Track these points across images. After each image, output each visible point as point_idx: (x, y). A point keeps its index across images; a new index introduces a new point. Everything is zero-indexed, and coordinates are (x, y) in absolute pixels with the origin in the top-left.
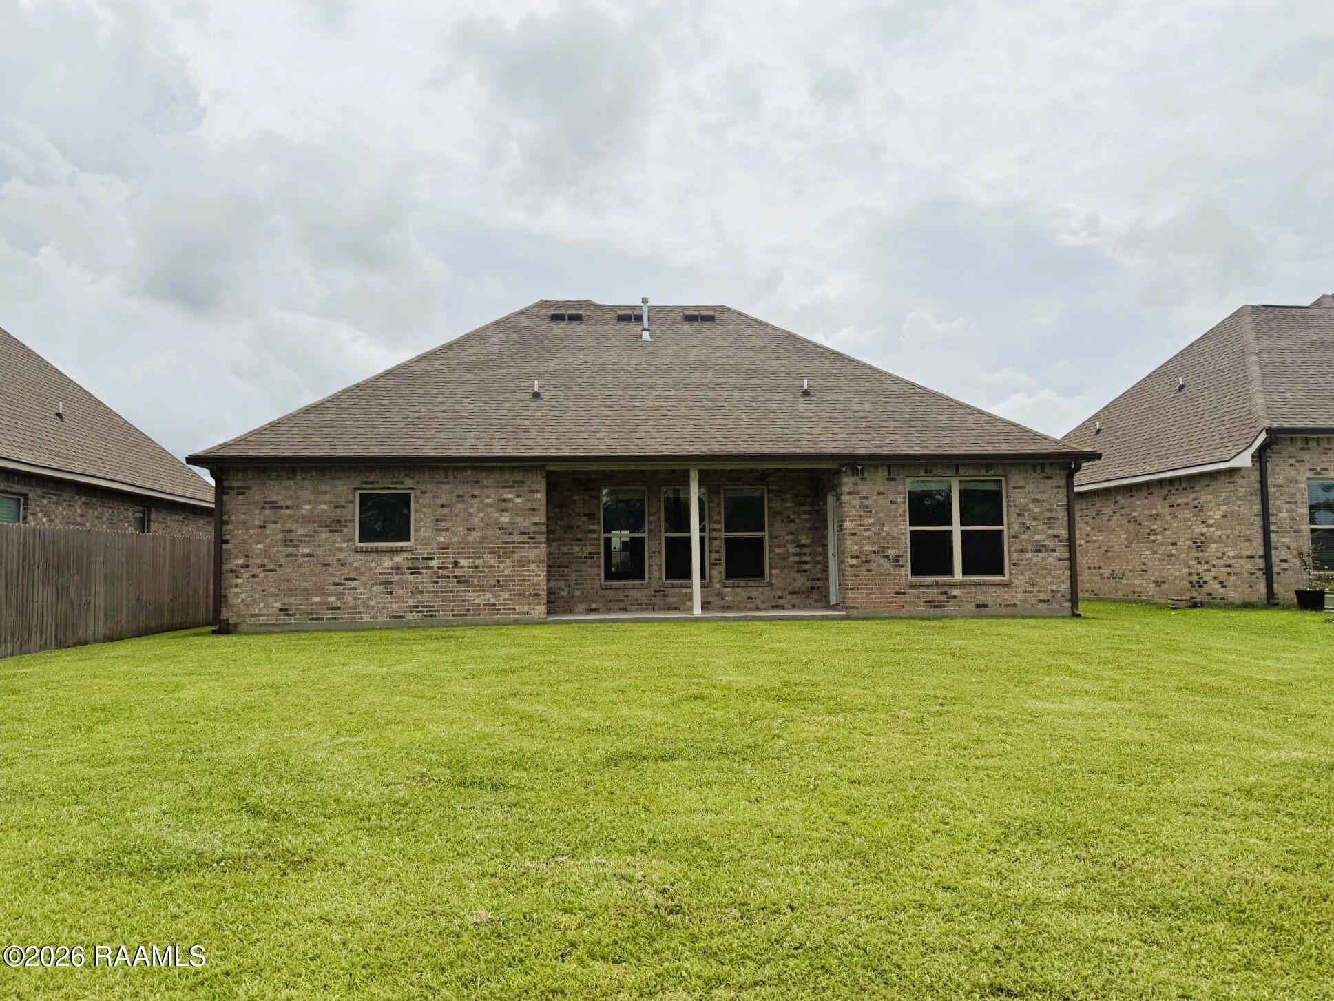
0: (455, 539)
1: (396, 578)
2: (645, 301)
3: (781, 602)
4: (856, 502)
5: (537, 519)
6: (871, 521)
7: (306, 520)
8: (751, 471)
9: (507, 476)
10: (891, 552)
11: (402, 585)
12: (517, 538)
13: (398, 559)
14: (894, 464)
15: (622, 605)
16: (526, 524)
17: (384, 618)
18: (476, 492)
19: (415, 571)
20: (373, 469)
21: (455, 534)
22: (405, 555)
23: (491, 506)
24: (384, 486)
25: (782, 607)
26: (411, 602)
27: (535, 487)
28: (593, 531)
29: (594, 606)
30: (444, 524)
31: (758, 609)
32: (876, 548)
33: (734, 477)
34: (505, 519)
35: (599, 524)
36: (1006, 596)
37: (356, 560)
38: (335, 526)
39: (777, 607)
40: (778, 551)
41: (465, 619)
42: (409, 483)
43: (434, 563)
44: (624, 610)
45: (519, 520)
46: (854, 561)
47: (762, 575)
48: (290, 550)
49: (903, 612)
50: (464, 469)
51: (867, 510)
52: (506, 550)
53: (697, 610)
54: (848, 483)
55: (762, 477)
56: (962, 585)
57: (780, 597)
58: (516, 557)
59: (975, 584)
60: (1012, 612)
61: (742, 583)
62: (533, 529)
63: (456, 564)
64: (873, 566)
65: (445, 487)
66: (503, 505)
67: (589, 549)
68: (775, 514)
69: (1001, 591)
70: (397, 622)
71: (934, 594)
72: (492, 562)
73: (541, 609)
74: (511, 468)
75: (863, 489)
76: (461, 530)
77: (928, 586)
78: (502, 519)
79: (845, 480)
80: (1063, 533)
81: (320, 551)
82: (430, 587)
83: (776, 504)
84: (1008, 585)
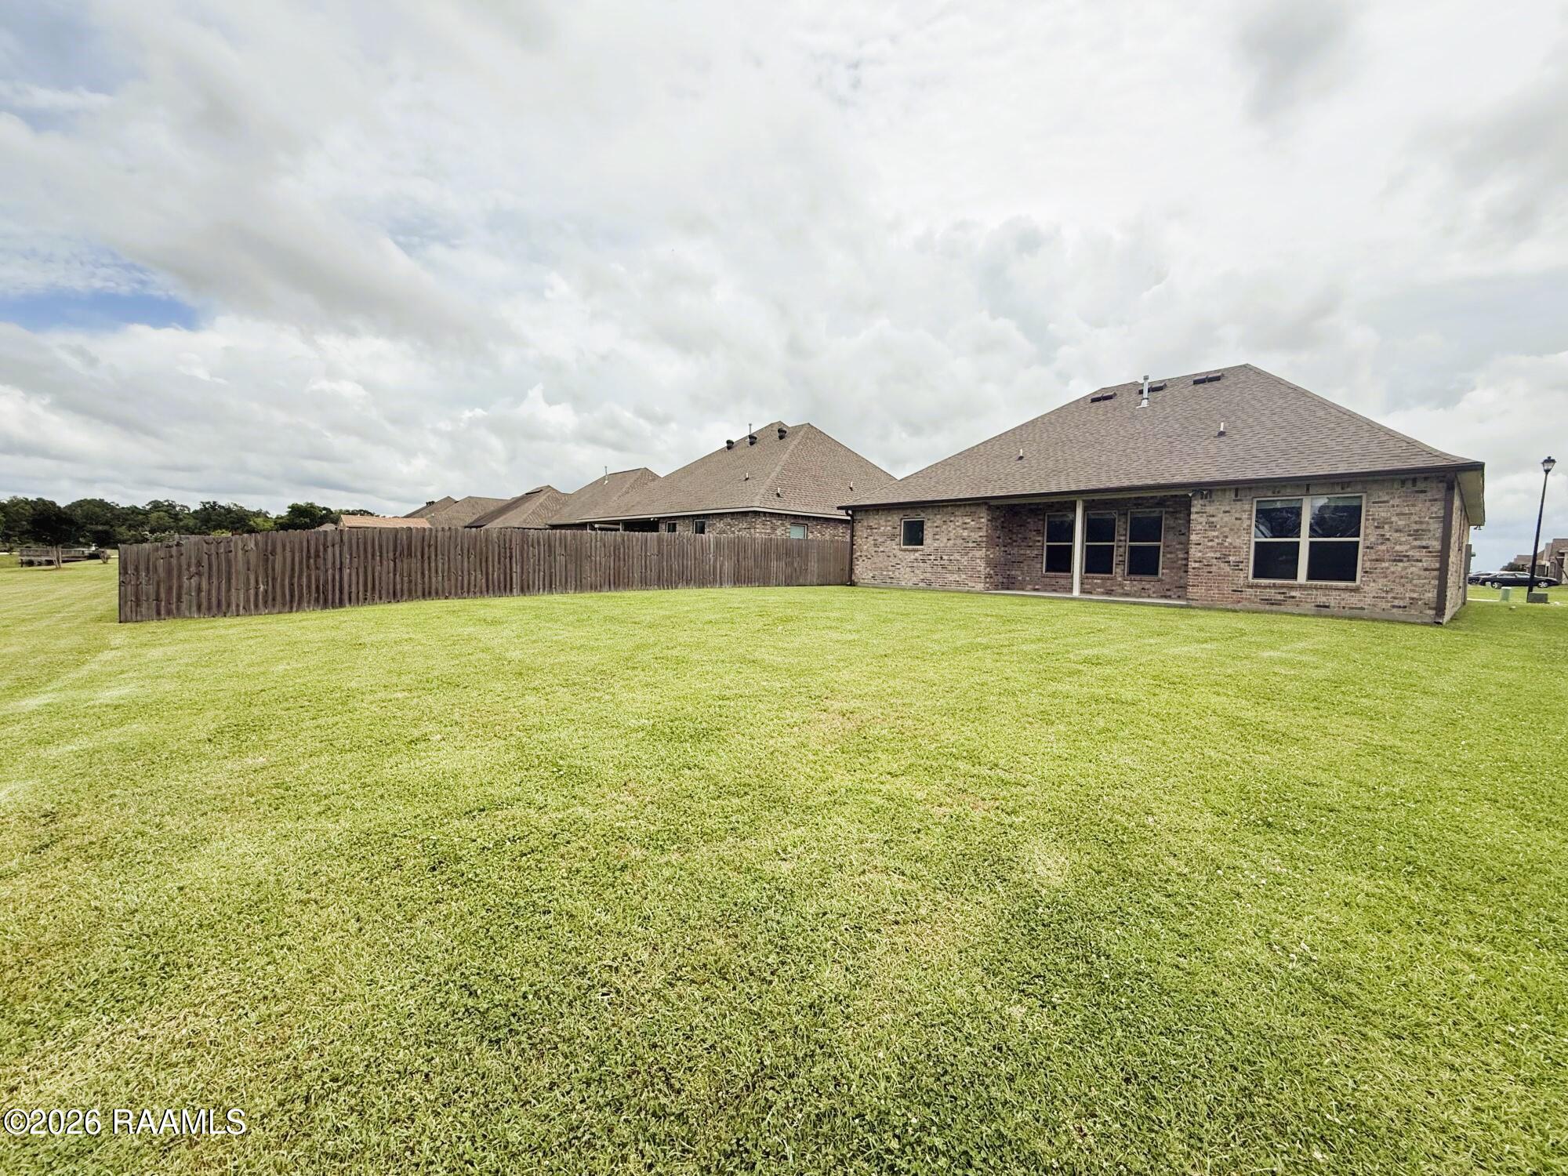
0: (942, 545)
1: (915, 564)
2: (1146, 378)
3: (1169, 593)
4: (1203, 520)
5: (981, 534)
6: (1216, 534)
7: (883, 535)
8: (1152, 497)
9: (967, 509)
10: (1231, 558)
11: (918, 568)
12: (971, 545)
13: (917, 554)
14: (1238, 488)
15: (1054, 588)
16: (976, 536)
17: (910, 584)
18: (952, 519)
19: (924, 561)
20: (907, 508)
21: (942, 542)
22: (921, 553)
23: (958, 526)
24: (914, 517)
25: (1169, 597)
26: (922, 577)
27: (982, 515)
28: (1039, 541)
29: (1037, 587)
30: (937, 537)
31: (1149, 597)
32: (1218, 555)
33: (1139, 502)
34: (965, 534)
35: (1043, 536)
36: (1353, 600)
37: (900, 554)
38: (893, 537)
39: (1166, 597)
40: (1169, 556)
41: (944, 588)
42: (923, 515)
43: (932, 557)
44: (1055, 591)
45: (972, 534)
46: (1197, 565)
47: (1156, 573)
48: (877, 549)
49: (1238, 606)
50: (947, 506)
51: (1212, 526)
52: (966, 551)
53: (1076, 593)
54: (1197, 505)
55: (1161, 503)
56: (1301, 587)
57: (1168, 590)
58: (970, 555)
59: (1316, 588)
60: (1354, 615)
61: (1138, 577)
62: (980, 539)
63: (941, 558)
64: (1214, 569)
65: (938, 516)
66: (965, 526)
67: (1036, 552)
68: (1169, 528)
69: (1346, 595)
70: (915, 588)
71: (1272, 593)
72: (959, 558)
73: (980, 587)
74: (969, 505)
75: (1210, 509)
76: (945, 540)
77: (1265, 587)
79: (1195, 502)
80: (1436, 545)
81: (887, 550)
82: (930, 570)
83: (1171, 522)
84: (1356, 590)
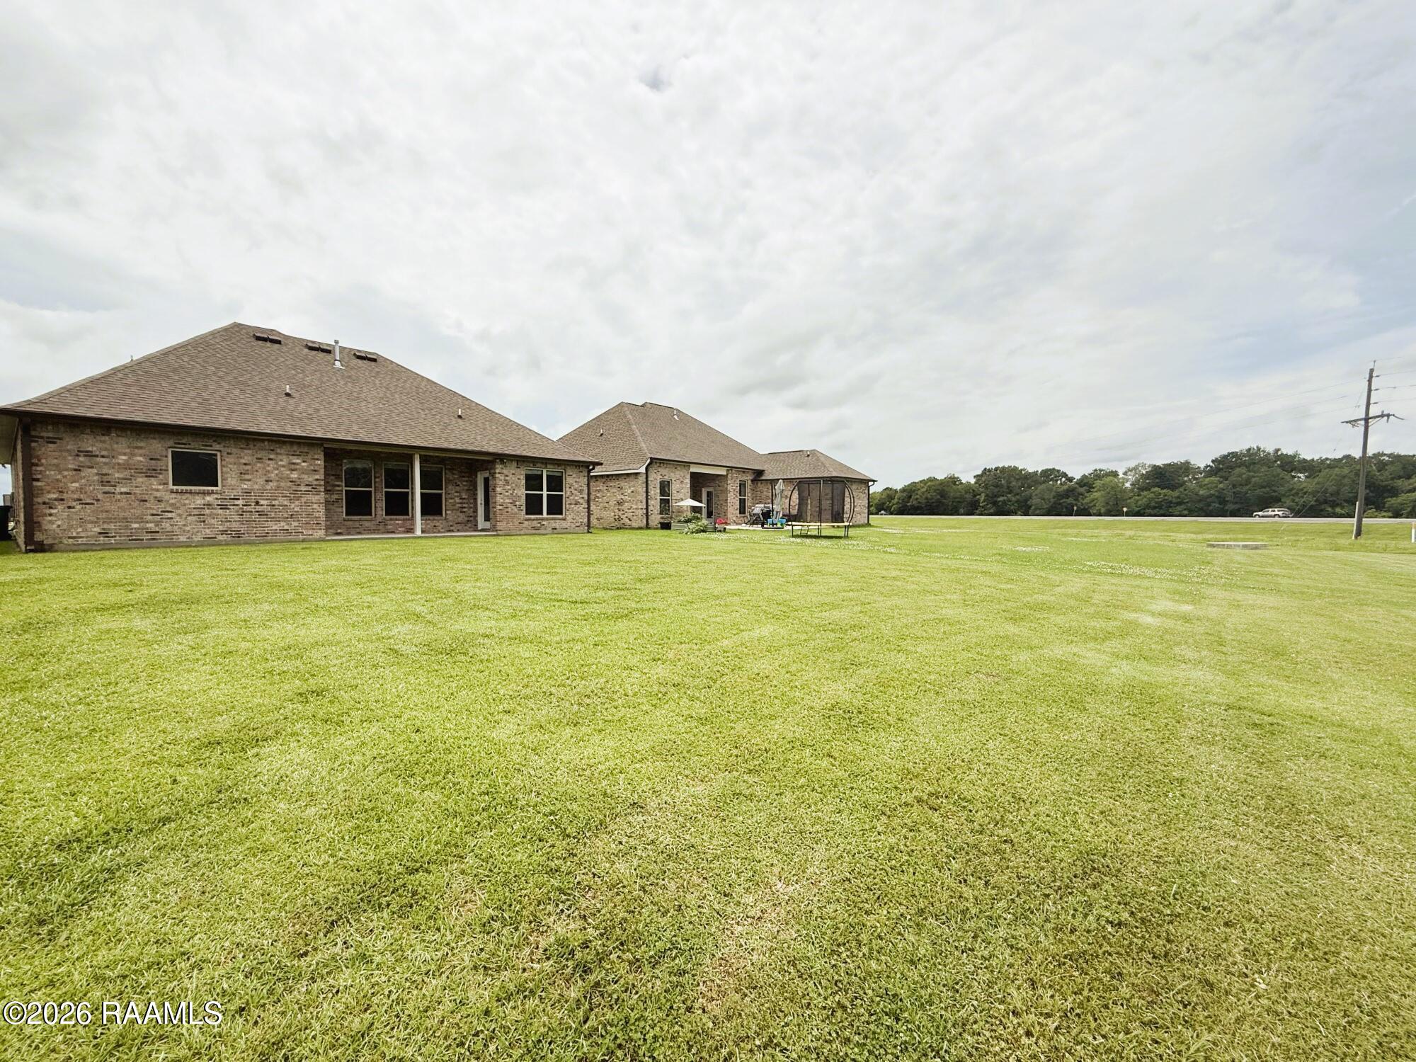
0: (256, 487)
1: (207, 512)
2: (337, 342)
3: (452, 528)
4: (502, 478)
5: (317, 477)
6: (509, 487)
7: (126, 467)
8: (437, 457)
9: (295, 448)
10: (517, 503)
11: (213, 516)
12: (303, 488)
13: (208, 498)
14: (520, 460)
15: (358, 530)
16: (310, 479)
17: (198, 538)
18: (272, 457)
19: (224, 507)
20: (186, 434)
21: (256, 483)
22: (216, 496)
23: (283, 466)
24: (195, 447)
25: (453, 531)
26: (221, 528)
27: (316, 457)
28: (338, 486)
29: (339, 531)
30: (247, 477)
31: (439, 532)
32: (511, 501)
34: (294, 476)
35: (342, 481)
36: (564, 524)
37: (172, 498)
38: (151, 473)
39: (450, 531)
40: (450, 501)
41: (265, 539)
42: (217, 447)
43: (240, 502)
44: (359, 533)
45: (305, 476)
46: (501, 507)
47: (441, 515)
48: (107, 489)
49: (522, 532)
50: (263, 441)
51: (507, 482)
52: (296, 495)
53: (419, 533)
54: (499, 468)
55: (442, 461)
56: (547, 519)
57: (451, 526)
58: (303, 500)
59: (553, 519)
60: (565, 531)
61: (431, 518)
62: (315, 483)
63: (257, 503)
64: (509, 510)
65: (246, 451)
66: (293, 467)
67: (336, 496)
68: (448, 481)
69: (562, 522)
70: (210, 542)
71: (535, 524)
72: (285, 503)
73: (321, 533)
74: (299, 444)
75: (505, 471)
76: (261, 481)
77: (534, 520)
78: (292, 476)
79: (497, 466)
80: (586, 497)
81: (138, 491)
82: (237, 518)
83: (450, 476)
84: (564, 519)
